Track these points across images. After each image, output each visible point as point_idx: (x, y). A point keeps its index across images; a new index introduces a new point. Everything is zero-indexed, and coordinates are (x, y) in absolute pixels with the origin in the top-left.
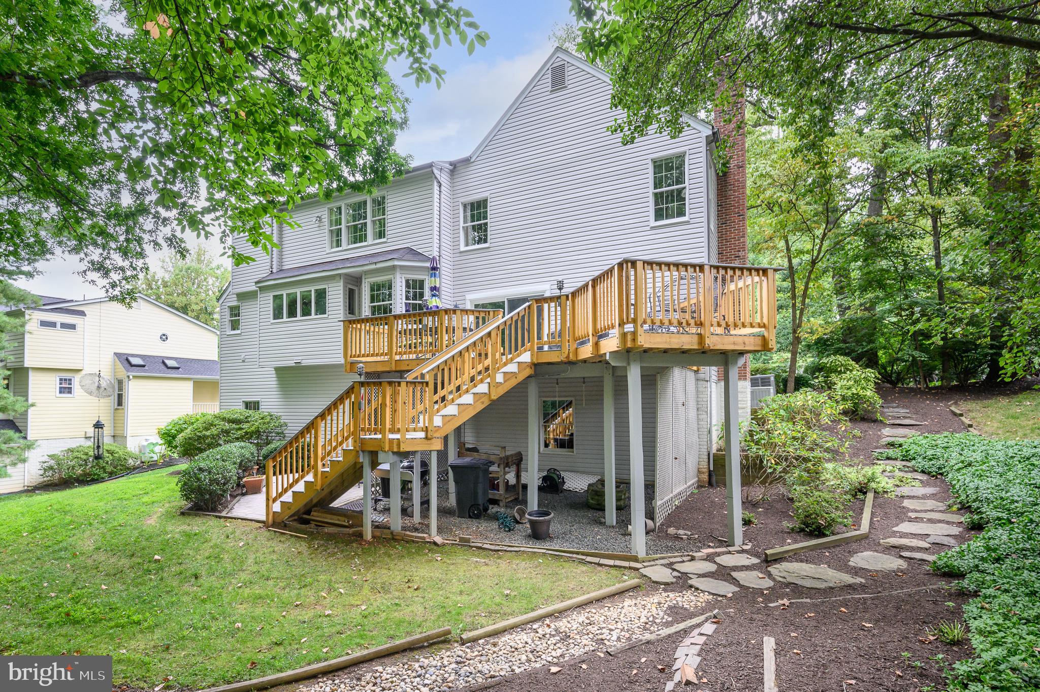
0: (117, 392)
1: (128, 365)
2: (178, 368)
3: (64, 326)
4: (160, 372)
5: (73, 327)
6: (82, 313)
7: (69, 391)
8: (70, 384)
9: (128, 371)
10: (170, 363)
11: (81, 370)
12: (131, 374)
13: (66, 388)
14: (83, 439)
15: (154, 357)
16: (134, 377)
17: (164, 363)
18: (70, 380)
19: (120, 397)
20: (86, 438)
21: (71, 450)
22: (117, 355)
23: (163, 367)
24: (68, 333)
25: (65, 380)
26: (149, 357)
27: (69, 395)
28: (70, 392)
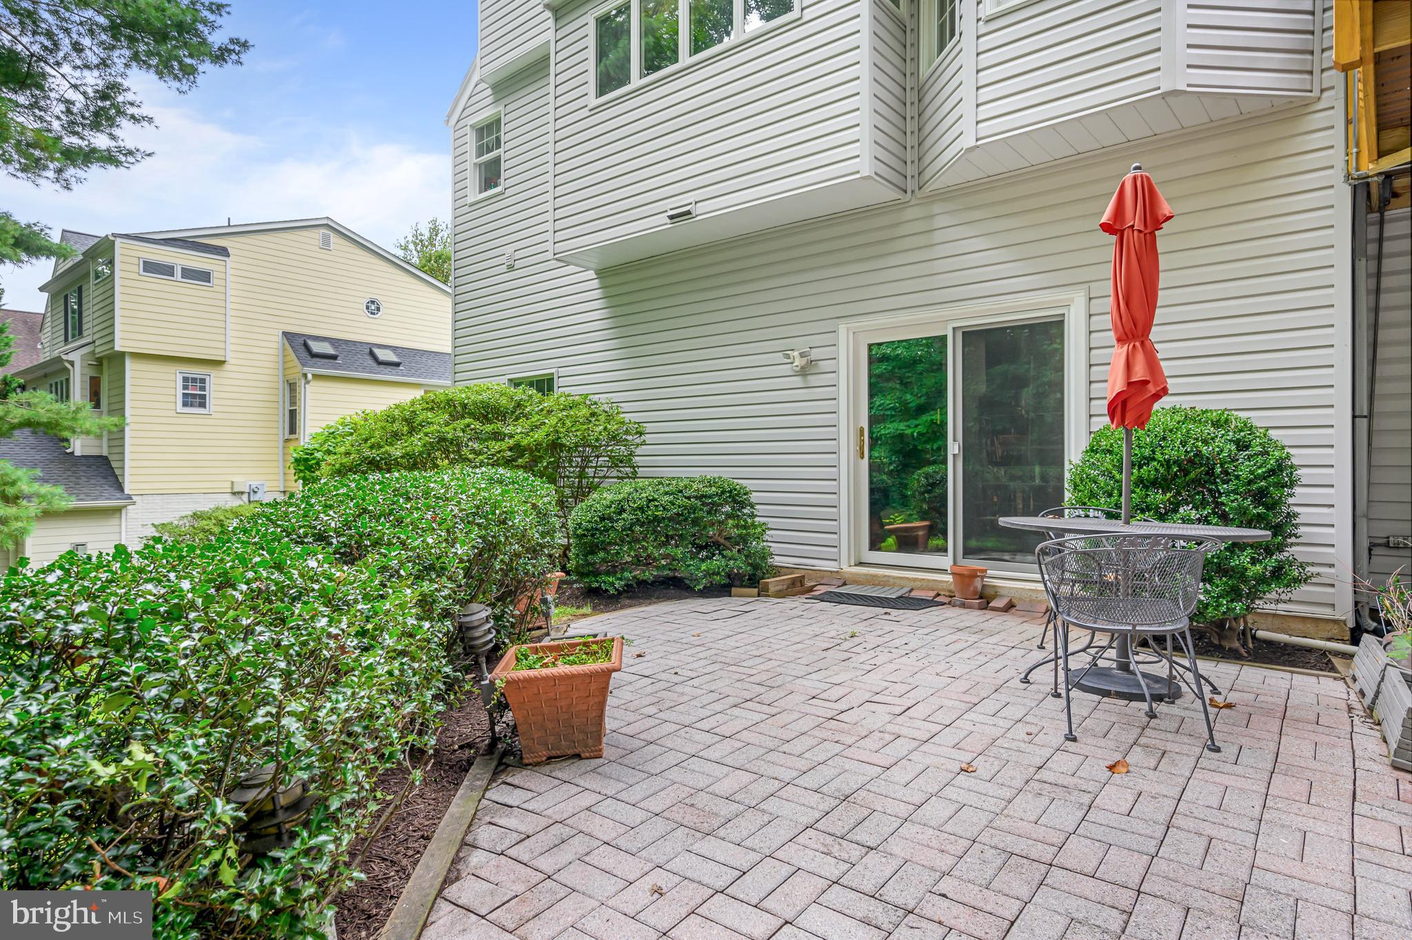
0: (288, 408)
1: (305, 354)
2: (398, 365)
3: (189, 274)
4: (364, 369)
5: (205, 276)
6: (223, 252)
7: (202, 402)
8: (203, 389)
9: (304, 365)
10: (383, 355)
11: (222, 363)
12: (310, 372)
13: (195, 398)
14: (228, 497)
15: (354, 343)
16: (315, 376)
17: (372, 354)
18: (203, 381)
19: (293, 414)
20: (234, 494)
21: (196, 516)
22: (286, 334)
23: (371, 362)
24: (194, 289)
25: (194, 380)
26: (347, 342)
27: (201, 410)
28: (203, 405)
